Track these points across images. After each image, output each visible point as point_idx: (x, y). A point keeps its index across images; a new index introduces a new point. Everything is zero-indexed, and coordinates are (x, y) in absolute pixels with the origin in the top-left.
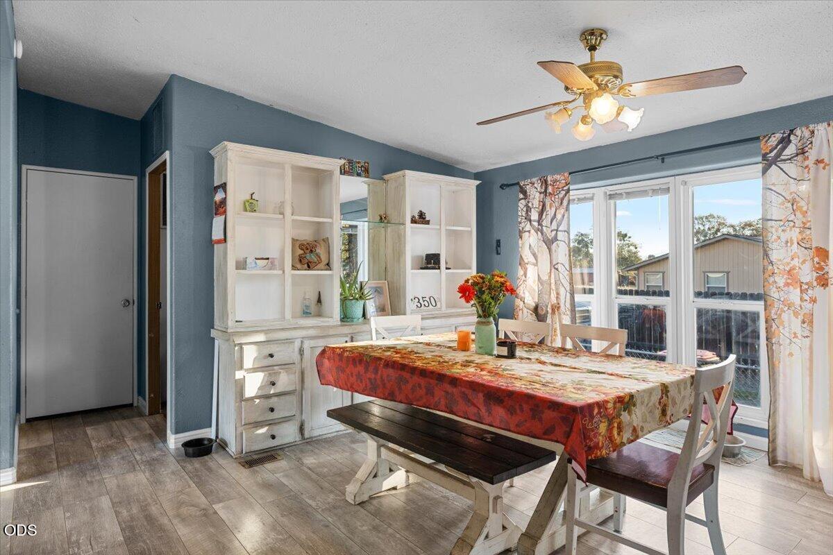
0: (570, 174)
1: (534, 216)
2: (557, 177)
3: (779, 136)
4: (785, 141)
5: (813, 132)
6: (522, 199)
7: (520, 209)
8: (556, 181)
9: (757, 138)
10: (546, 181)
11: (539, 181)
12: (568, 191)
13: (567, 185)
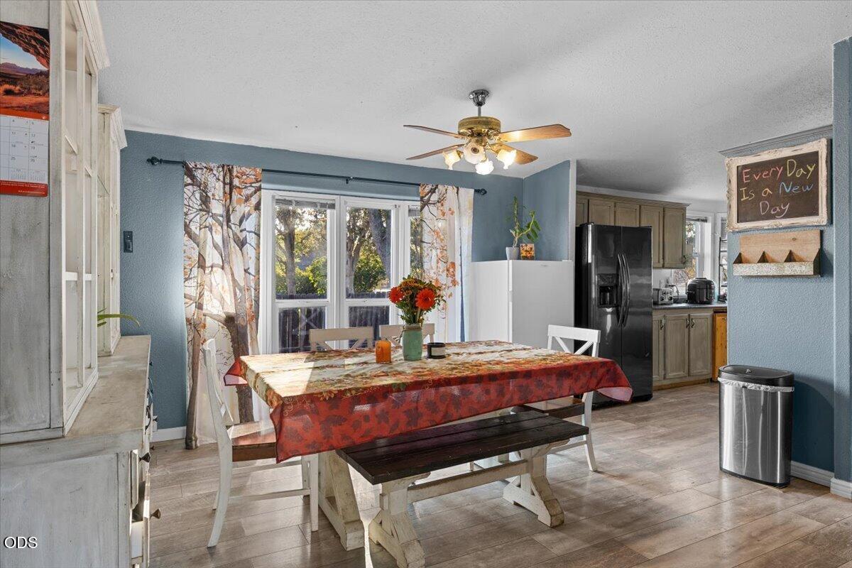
0: (263, 170)
1: (217, 208)
2: (248, 171)
3: (430, 187)
4: (432, 191)
5: (446, 190)
6: (189, 184)
7: (185, 196)
8: (243, 174)
9: (419, 185)
10: (230, 171)
11: (221, 169)
12: (259, 189)
13: (257, 182)
